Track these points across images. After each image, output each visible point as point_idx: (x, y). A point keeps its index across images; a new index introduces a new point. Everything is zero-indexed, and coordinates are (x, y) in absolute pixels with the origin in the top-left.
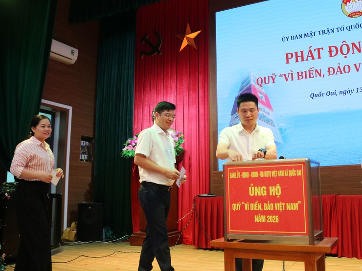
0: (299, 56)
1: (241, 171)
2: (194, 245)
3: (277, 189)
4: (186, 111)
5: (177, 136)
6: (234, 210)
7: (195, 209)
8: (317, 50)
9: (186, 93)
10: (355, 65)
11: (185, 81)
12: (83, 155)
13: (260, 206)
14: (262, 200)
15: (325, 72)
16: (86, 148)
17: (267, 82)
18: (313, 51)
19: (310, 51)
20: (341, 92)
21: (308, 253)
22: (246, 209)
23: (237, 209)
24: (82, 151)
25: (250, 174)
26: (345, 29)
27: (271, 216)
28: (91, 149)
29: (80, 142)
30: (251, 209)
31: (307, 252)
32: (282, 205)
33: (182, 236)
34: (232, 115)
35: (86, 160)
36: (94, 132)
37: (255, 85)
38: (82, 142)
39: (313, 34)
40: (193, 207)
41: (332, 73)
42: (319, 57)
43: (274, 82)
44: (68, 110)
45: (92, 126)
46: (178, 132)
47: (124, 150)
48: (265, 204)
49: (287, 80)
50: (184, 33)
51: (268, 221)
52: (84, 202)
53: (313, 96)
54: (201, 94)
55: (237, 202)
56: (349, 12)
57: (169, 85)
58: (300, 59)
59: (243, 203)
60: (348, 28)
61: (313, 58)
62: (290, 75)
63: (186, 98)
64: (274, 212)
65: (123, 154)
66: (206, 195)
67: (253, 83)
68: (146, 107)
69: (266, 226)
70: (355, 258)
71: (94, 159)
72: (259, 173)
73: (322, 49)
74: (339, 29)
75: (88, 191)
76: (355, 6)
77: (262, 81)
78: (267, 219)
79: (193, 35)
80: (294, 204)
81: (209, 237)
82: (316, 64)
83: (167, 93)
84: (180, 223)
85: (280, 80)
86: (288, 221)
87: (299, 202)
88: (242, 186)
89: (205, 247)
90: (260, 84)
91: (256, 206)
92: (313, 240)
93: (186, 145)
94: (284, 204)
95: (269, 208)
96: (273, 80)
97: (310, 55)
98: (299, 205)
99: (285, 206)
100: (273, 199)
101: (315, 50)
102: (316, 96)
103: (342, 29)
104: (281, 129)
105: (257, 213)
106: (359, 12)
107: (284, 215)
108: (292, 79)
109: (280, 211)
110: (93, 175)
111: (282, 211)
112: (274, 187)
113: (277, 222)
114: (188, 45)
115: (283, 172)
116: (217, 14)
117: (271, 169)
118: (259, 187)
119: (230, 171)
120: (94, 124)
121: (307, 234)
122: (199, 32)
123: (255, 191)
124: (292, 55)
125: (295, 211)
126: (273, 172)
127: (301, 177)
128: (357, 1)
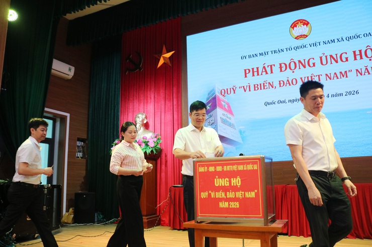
0: (255, 72)
1: (208, 166)
2: (170, 226)
3: (237, 181)
4: (163, 117)
5: (156, 137)
6: (202, 197)
7: (170, 197)
8: (269, 67)
9: (163, 102)
10: (301, 78)
11: (162, 92)
12: (79, 154)
13: (223, 194)
14: (225, 189)
15: (276, 84)
16: (81, 147)
17: (229, 93)
18: (266, 67)
19: (264, 67)
20: (289, 101)
21: (263, 233)
22: (212, 197)
23: (205, 197)
24: (78, 150)
25: (215, 168)
26: (293, 49)
27: (233, 203)
28: (85, 148)
29: (76, 143)
30: (217, 197)
32: (242, 194)
33: (160, 219)
35: (81, 157)
36: (88, 135)
37: (219, 95)
38: (78, 142)
39: (266, 53)
40: (169, 196)
41: (282, 85)
42: (272, 72)
43: (234, 93)
44: (66, 116)
45: (86, 129)
46: (156, 134)
48: (228, 193)
49: (245, 91)
50: (161, 53)
51: (230, 207)
52: (80, 192)
53: (267, 104)
54: (175, 103)
55: (204, 191)
56: (296, 35)
57: (149, 96)
58: (256, 74)
59: (210, 192)
60: (295, 48)
61: (267, 73)
62: (248, 87)
63: (163, 107)
64: (235, 199)
66: (180, 186)
67: (218, 94)
68: (130, 114)
69: (229, 211)
70: (302, 237)
71: (88, 156)
72: (223, 167)
73: (274, 65)
74: (288, 49)
75: (83, 183)
77: (225, 92)
78: (229, 205)
79: (168, 55)
80: (252, 192)
81: (182, 220)
82: (269, 78)
83: (147, 102)
84: (158, 209)
85: (240, 91)
86: (246, 207)
87: (256, 191)
88: (209, 178)
89: (179, 228)
90: (223, 94)
91: (220, 195)
92: (267, 222)
93: (163, 145)
94: (243, 193)
95: (231, 196)
96: (234, 91)
97: (264, 70)
98: (255, 193)
99: (245, 194)
100: (235, 189)
102: (269, 104)
103: (290, 49)
104: (241, 132)
105: (221, 200)
106: (304, 35)
107: (243, 201)
108: (250, 91)
109: (240, 198)
110: (87, 170)
111: (242, 198)
112: (235, 179)
113: (238, 207)
114: (164, 63)
115: (242, 166)
117: (233, 164)
118: (223, 179)
119: (199, 166)
120: (88, 128)
121: (263, 217)
122: (173, 52)
123: (220, 182)
124: (249, 70)
125: (252, 198)
126: (234, 166)
127: (257, 170)
128: (302, 25)
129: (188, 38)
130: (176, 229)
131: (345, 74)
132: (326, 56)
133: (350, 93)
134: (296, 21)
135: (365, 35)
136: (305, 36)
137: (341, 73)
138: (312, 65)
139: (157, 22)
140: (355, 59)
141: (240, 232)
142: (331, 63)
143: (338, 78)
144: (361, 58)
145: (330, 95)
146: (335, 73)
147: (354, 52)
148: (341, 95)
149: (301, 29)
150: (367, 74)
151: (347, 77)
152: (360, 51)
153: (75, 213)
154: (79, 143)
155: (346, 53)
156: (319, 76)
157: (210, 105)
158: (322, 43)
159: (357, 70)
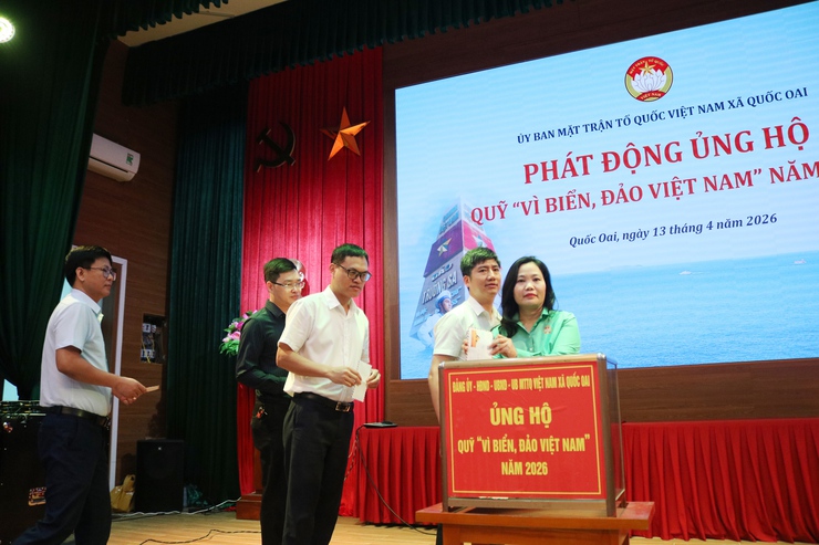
0: (549, 170)
1: (475, 379)
2: (357, 516)
3: (543, 413)
6: (461, 451)
7: (359, 451)
8: (581, 160)
9: (341, 236)
10: (651, 186)
11: (339, 213)
12: (146, 351)
13: (511, 444)
14: (515, 433)
15: (596, 198)
16: (151, 336)
17: (490, 216)
18: (574, 161)
19: (569, 161)
20: (625, 236)
22: (485, 450)
23: (467, 451)
24: (144, 343)
25: (492, 383)
26: (632, 121)
27: (533, 463)
28: (161, 337)
29: (141, 326)
30: (495, 451)
31: (604, 531)
32: (554, 442)
34: (425, 276)
35: (152, 360)
36: (167, 308)
37: (467, 221)
38: (144, 325)
39: (574, 131)
41: (608, 200)
42: (586, 172)
43: (503, 217)
44: (120, 266)
45: (164, 296)
47: (226, 340)
48: (521, 441)
49: (527, 213)
50: (337, 126)
51: (527, 473)
52: (147, 438)
53: (575, 242)
54: (368, 238)
55: (465, 437)
56: (639, 91)
57: (309, 222)
58: (550, 175)
59: (479, 439)
60: (638, 121)
61: (575, 174)
62: (533, 204)
64: (538, 456)
65: (224, 349)
66: (380, 424)
67: (465, 218)
69: (524, 482)
70: (657, 538)
71: (167, 357)
72: (509, 382)
73: (591, 157)
74: (622, 122)
75: (154, 417)
76: (649, 81)
77: (480, 215)
78: (524, 468)
79: (355, 129)
80: (578, 439)
81: (386, 502)
82: (580, 184)
83: (305, 236)
85: (514, 213)
86: (565, 472)
87: (587, 436)
88: (476, 407)
89: (378, 522)
90: (477, 219)
91: (503, 445)
92: (613, 506)
94: (557, 440)
95: (529, 449)
96: (502, 213)
97: (568, 168)
98: (586, 441)
99: (561, 443)
100: (538, 432)
101: (578, 159)
102: (581, 242)
103: (626, 121)
105: (505, 457)
106: (657, 92)
107: (557, 460)
108: (537, 212)
109: (550, 452)
111: (555, 452)
112: (537, 408)
113: (545, 473)
114: (344, 147)
115: (554, 379)
116: (398, 91)
117: (533, 375)
118: (510, 409)
119: (453, 379)
120: (168, 293)
121: (603, 496)
122: (364, 124)
123: (501, 416)
124: (536, 167)
125: (579, 453)
126: (535, 380)
127: (589, 388)
128: (653, 71)
129: (400, 93)
130: (370, 524)
131: (745, 179)
132: (706, 139)
133: (758, 220)
134: (639, 61)
135: (790, 95)
136: (659, 94)
137: (738, 175)
138: (674, 157)
139: (331, 55)
140: (769, 146)
141: (550, 530)
142: (717, 154)
143: (731, 187)
144: (781, 144)
145: (714, 225)
146: (725, 176)
147: (766, 131)
148: (739, 223)
149: (650, 80)
150: (793, 178)
151: (750, 184)
152: (779, 129)
153: (137, 487)
154: (147, 328)
155: (749, 133)
156: (690, 181)
157: (447, 243)
158: (695, 111)
159: (772, 170)
